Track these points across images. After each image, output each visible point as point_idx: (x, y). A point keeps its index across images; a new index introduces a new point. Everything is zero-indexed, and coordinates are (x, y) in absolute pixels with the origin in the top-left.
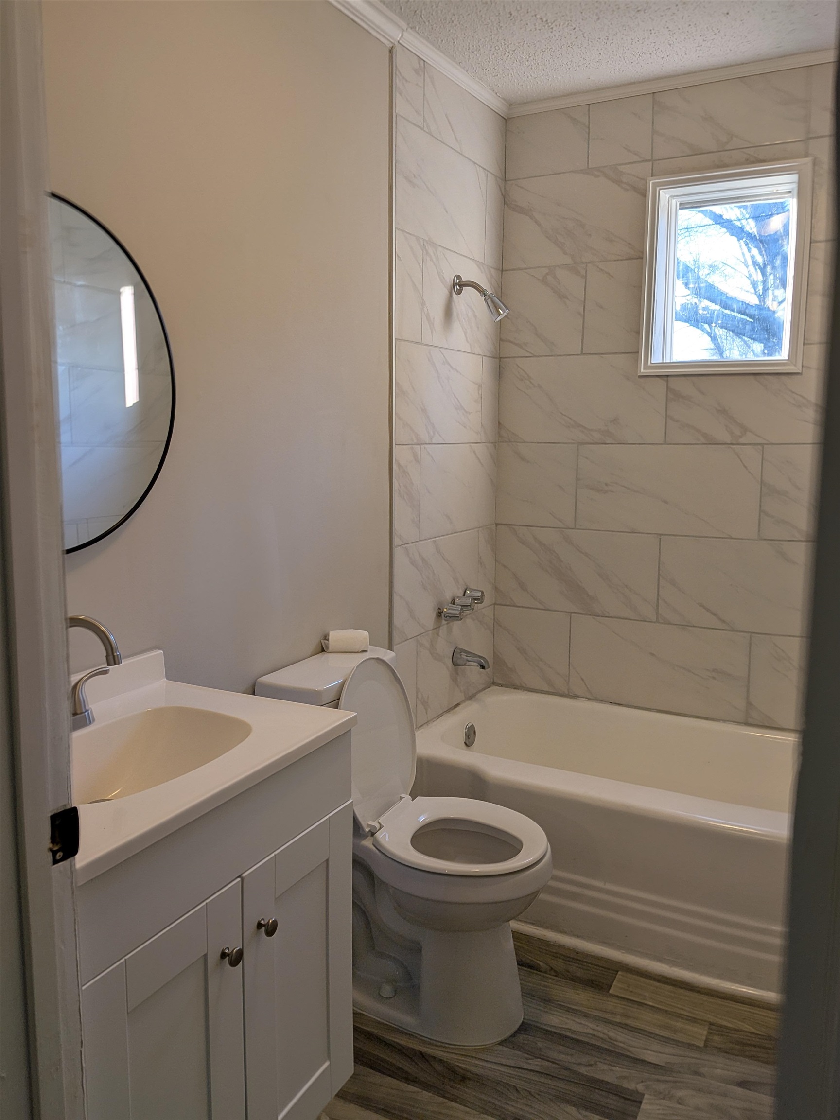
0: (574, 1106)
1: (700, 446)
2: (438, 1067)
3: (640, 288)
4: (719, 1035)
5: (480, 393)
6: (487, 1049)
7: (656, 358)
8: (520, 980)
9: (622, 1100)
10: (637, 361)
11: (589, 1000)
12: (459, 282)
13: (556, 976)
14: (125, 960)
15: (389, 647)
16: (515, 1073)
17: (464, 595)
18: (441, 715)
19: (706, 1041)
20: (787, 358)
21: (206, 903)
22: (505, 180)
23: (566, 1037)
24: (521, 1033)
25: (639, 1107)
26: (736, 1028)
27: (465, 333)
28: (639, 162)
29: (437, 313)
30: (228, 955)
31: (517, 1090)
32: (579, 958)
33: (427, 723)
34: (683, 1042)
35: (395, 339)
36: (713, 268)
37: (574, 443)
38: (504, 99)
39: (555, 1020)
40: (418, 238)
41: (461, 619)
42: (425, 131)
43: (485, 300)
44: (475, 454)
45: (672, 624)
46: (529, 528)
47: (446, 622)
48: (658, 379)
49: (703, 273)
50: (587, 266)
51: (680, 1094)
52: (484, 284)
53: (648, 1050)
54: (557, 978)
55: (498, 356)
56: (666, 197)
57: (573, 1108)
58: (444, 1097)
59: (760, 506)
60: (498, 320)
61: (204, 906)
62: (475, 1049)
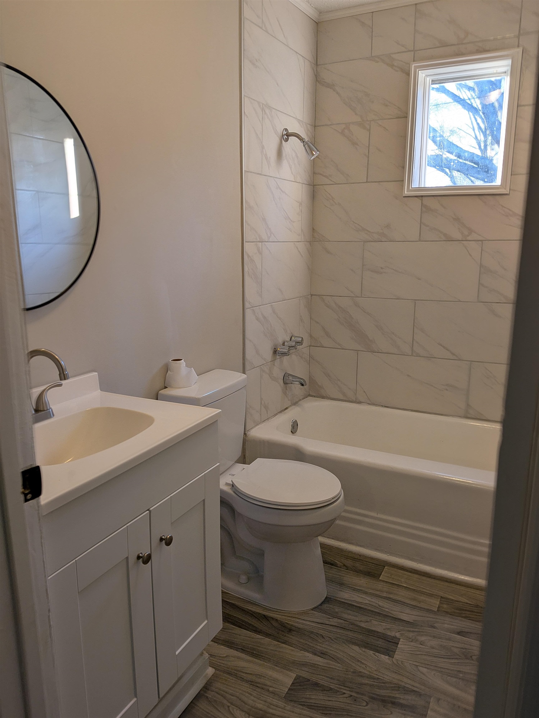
0: (357, 646)
1: (443, 242)
2: (274, 623)
3: (405, 137)
4: (446, 604)
5: (301, 209)
6: (305, 613)
7: (415, 185)
8: (325, 572)
9: (387, 642)
10: (402, 186)
11: (367, 584)
12: (287, 133)
13: (347, 569)
14: (76, 560)
15: (243, 372)
16: (322, 627)
17: (291, 340)
18: (276, 414)
19: (439, 607)
20: (500, 184)
21: (127, 526)
22: (317, 65)
23: (354, 605)
24: (325, 603)
25: (397, 647)
26: (458, 600)
27: (291, 168)
28: (406, 52)
29: (272, 153)
30: (142, 557)
31: (323, 637)
32: (361, 559)
33: (268, 419)
34: (424, 608)
35: (245, 171)
36: (452, 132)
37: (360, 242)
38: (315, 8)
39: (346, 595)
40: (259, 103)
41: (289, 355)
42: (263, 30)
43: (304, 145)
44: (297, 249)
45: (421, 357)
46: (332, 297)
47: (279, 357)
48: (416, 198)
49: (446, 135)
50: (370, 123)
51: (423, 638)
52: (303, 135)
53: (402, 613)
54: (348, 571)
55: (312, 185)
56: (423, 76)
57: (356, 647)
58: (278, 641)
59: (479, 280)
60: (312, 159)
61: (126, 527)
62: (297, 613)
